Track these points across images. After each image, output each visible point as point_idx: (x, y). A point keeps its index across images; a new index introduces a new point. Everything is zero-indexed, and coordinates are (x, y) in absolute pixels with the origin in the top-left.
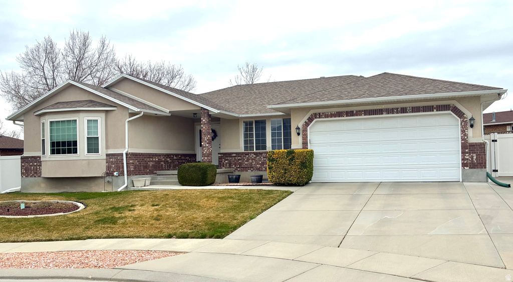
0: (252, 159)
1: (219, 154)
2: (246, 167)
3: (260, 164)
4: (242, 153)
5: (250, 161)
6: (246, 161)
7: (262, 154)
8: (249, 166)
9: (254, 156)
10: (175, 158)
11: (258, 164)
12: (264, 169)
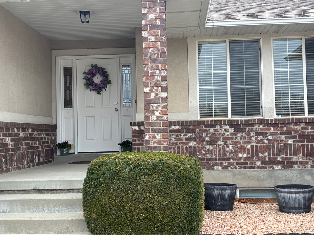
0: (226, 139)
1: (133, 124)
2: (210, 159)
3: (248, 152)
4: (197, 124)
5: (221, 143)
6: (209, 143)
7: (251, 125)
8: (216, 155)
9: (231, 130)
10: (21, 135)
11: (242, 150)
12: (258, 163)
